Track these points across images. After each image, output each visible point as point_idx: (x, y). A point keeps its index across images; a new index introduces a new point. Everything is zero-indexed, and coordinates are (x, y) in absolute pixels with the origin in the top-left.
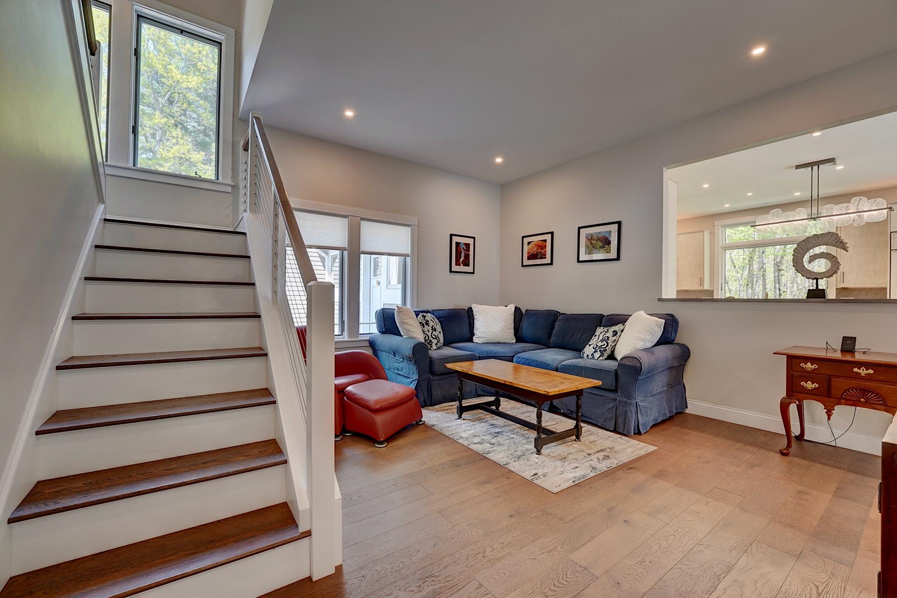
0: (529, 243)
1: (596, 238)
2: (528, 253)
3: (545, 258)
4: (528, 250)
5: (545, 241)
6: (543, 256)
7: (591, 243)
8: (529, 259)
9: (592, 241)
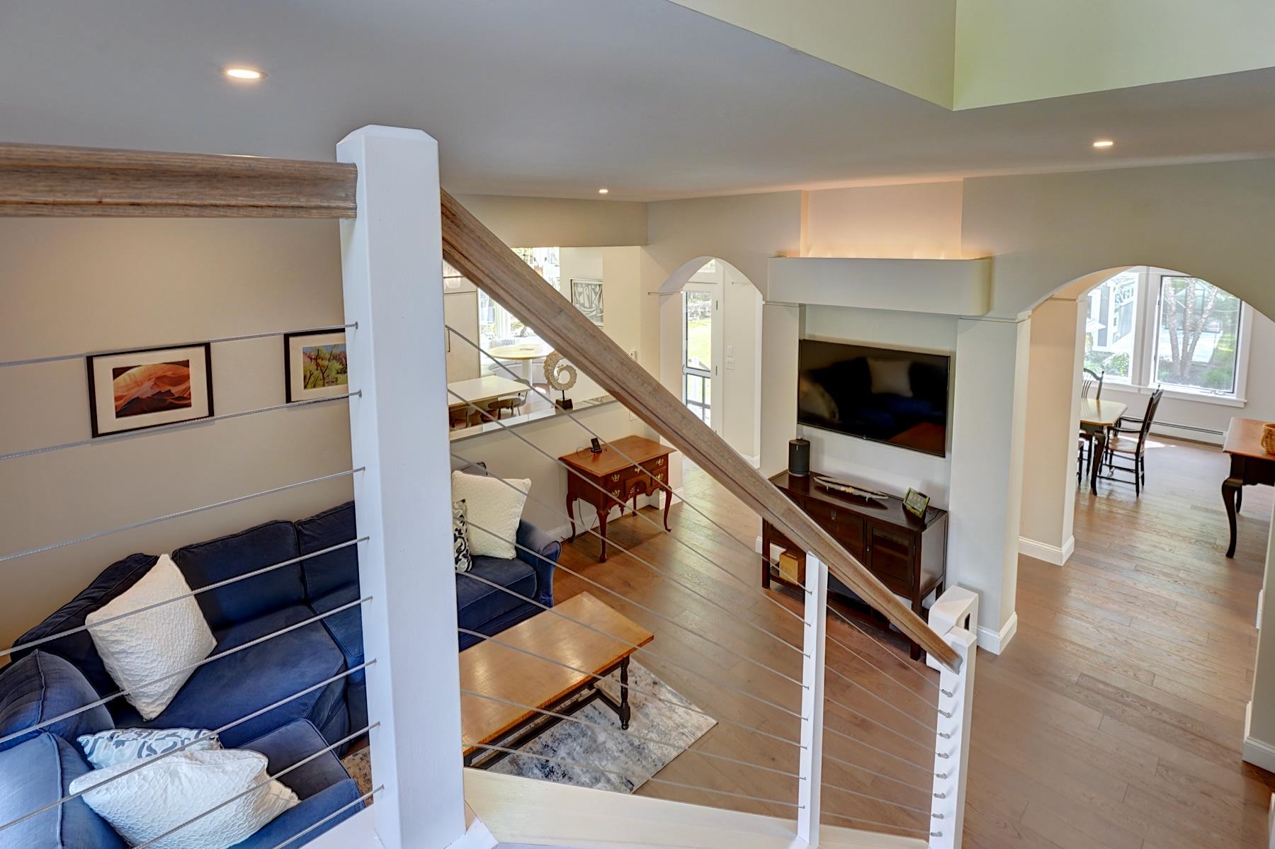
0: (117, 372)
1: (328, 356)
2: (117, 399)
3: (189, 405)
4: (115, 391)
5: (186, 364)
6: (183, 401)
7: (318, 365)
8: (120, 414)
9: (319, 361)
